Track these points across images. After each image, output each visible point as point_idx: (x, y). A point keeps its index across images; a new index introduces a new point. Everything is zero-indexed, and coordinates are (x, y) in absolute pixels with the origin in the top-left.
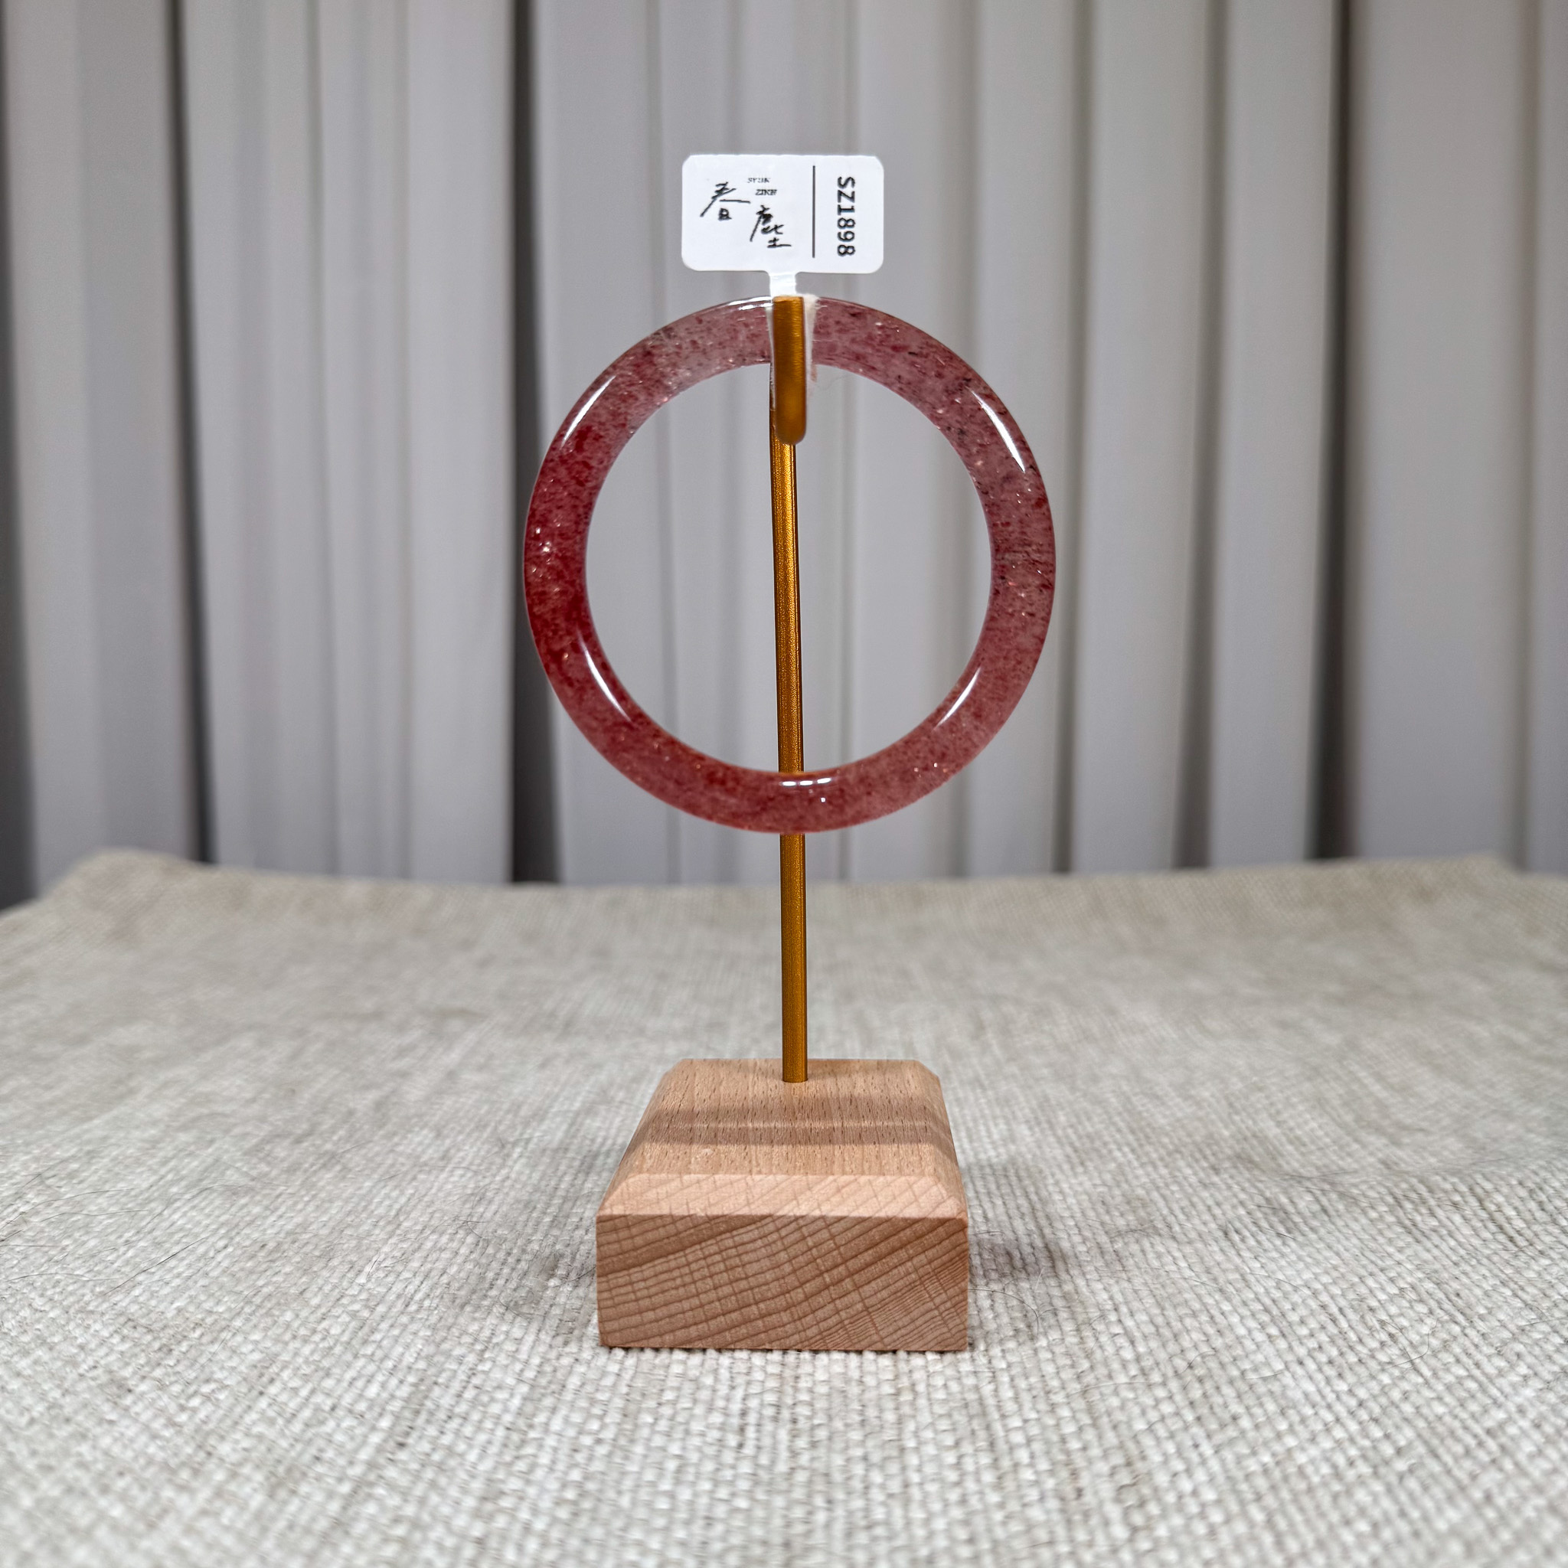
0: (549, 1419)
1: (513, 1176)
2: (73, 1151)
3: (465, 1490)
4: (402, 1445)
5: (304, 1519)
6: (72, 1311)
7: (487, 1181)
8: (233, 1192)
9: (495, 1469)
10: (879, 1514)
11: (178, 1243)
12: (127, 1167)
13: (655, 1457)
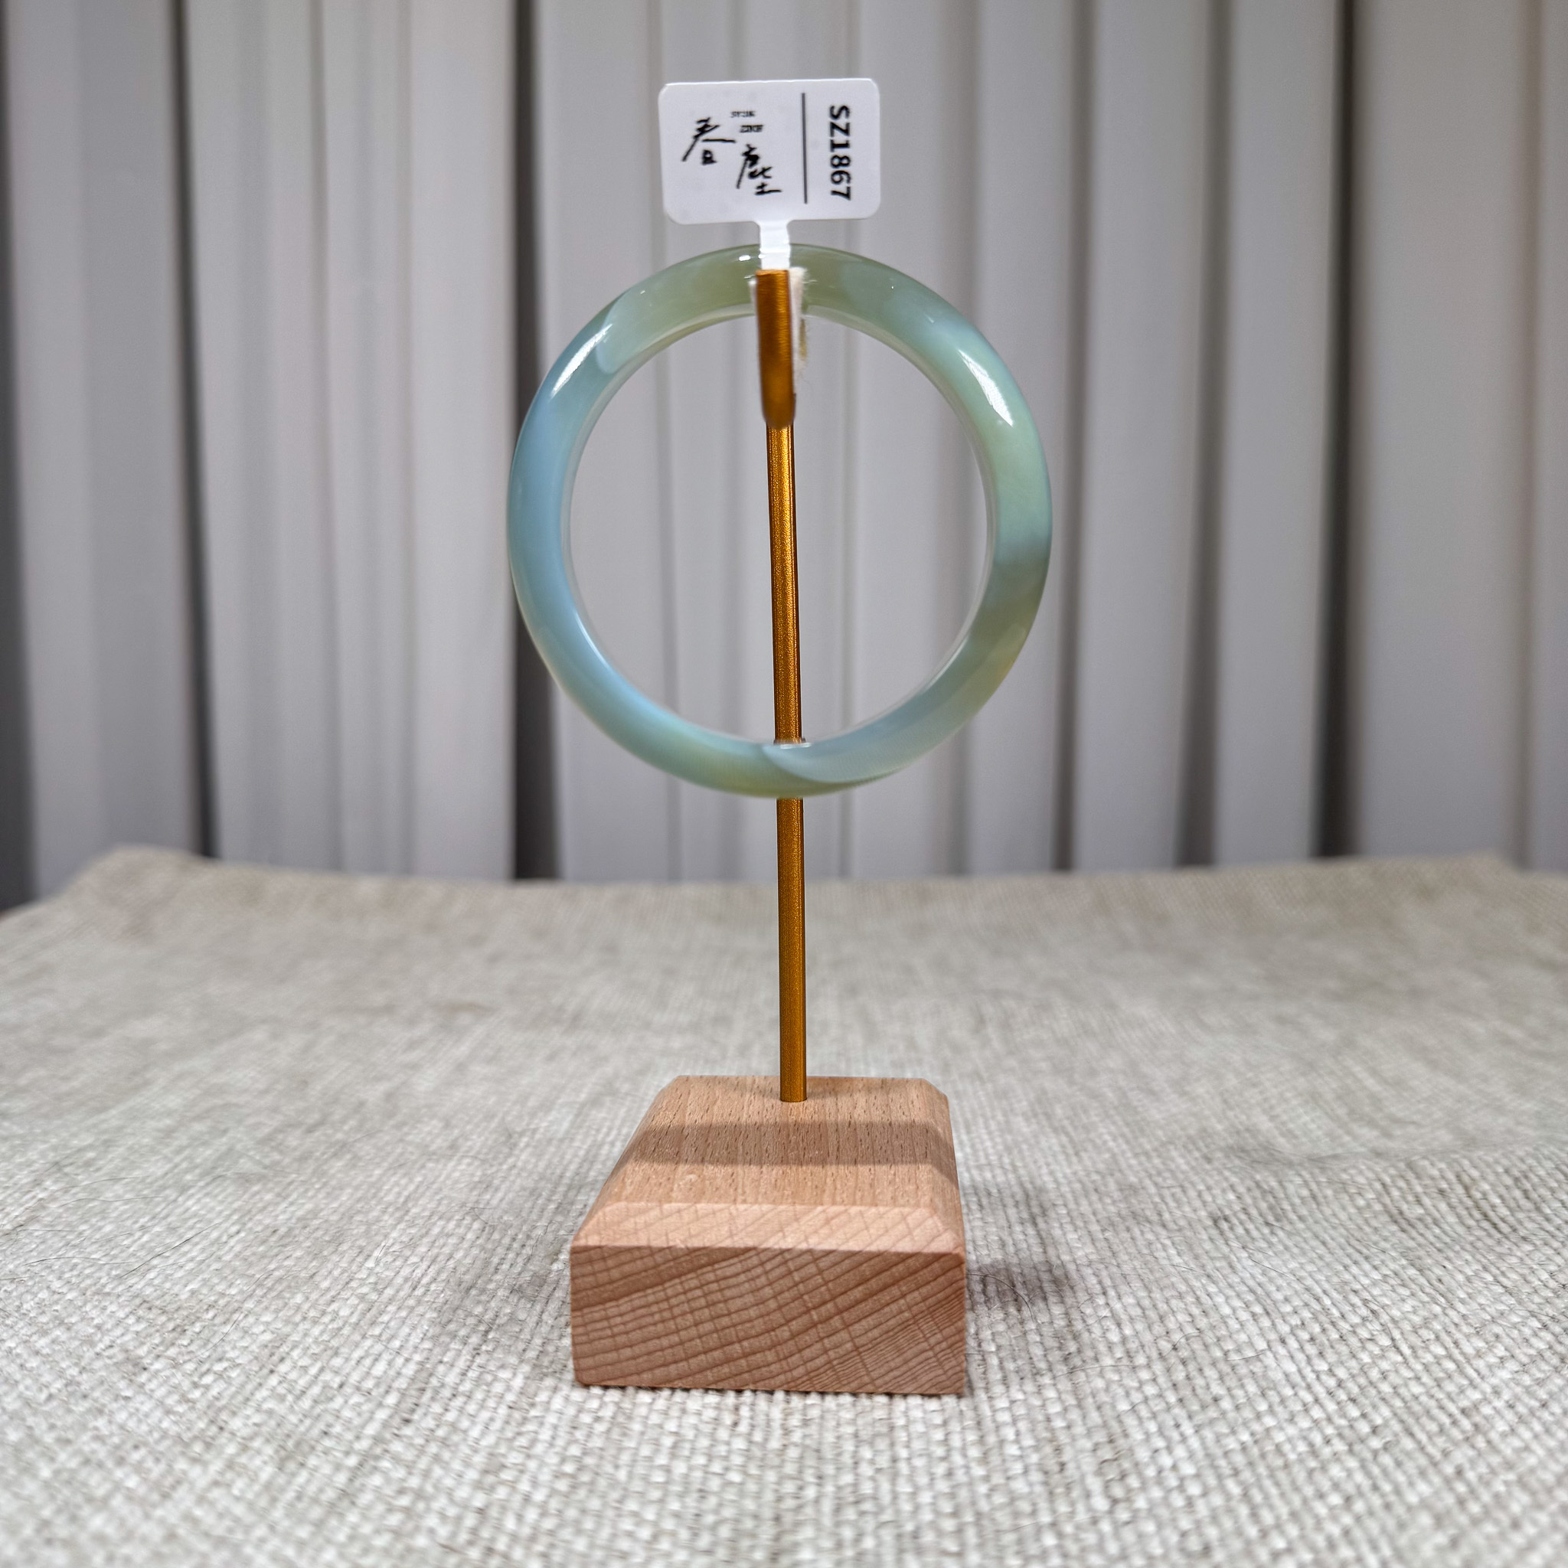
0: (551, 1398)
1: (520, 1164)
2: (89, 1140)
3: (467, 1464)
4: (407, 1421)
5: (312, 1489)
6: (89, 1293)
7: (494, 1169)
8: (245, 1180)
9: (497, 1444)
10: (867, 1488)
11: (192, 1228)
12: (142, 1155)
13: (651, 1434)
